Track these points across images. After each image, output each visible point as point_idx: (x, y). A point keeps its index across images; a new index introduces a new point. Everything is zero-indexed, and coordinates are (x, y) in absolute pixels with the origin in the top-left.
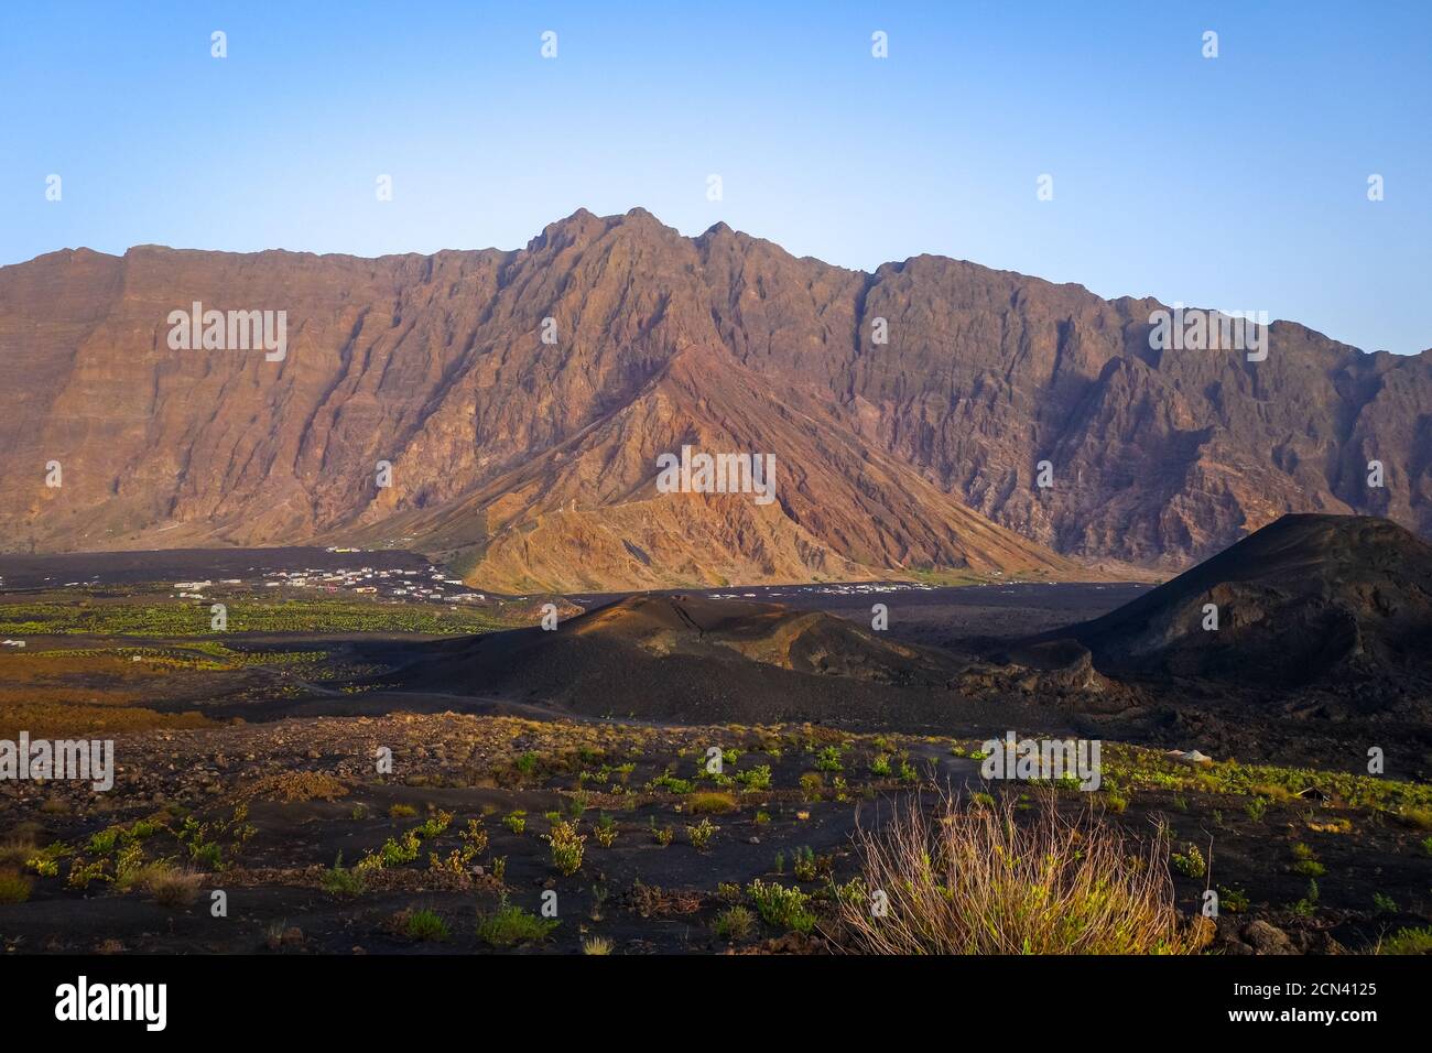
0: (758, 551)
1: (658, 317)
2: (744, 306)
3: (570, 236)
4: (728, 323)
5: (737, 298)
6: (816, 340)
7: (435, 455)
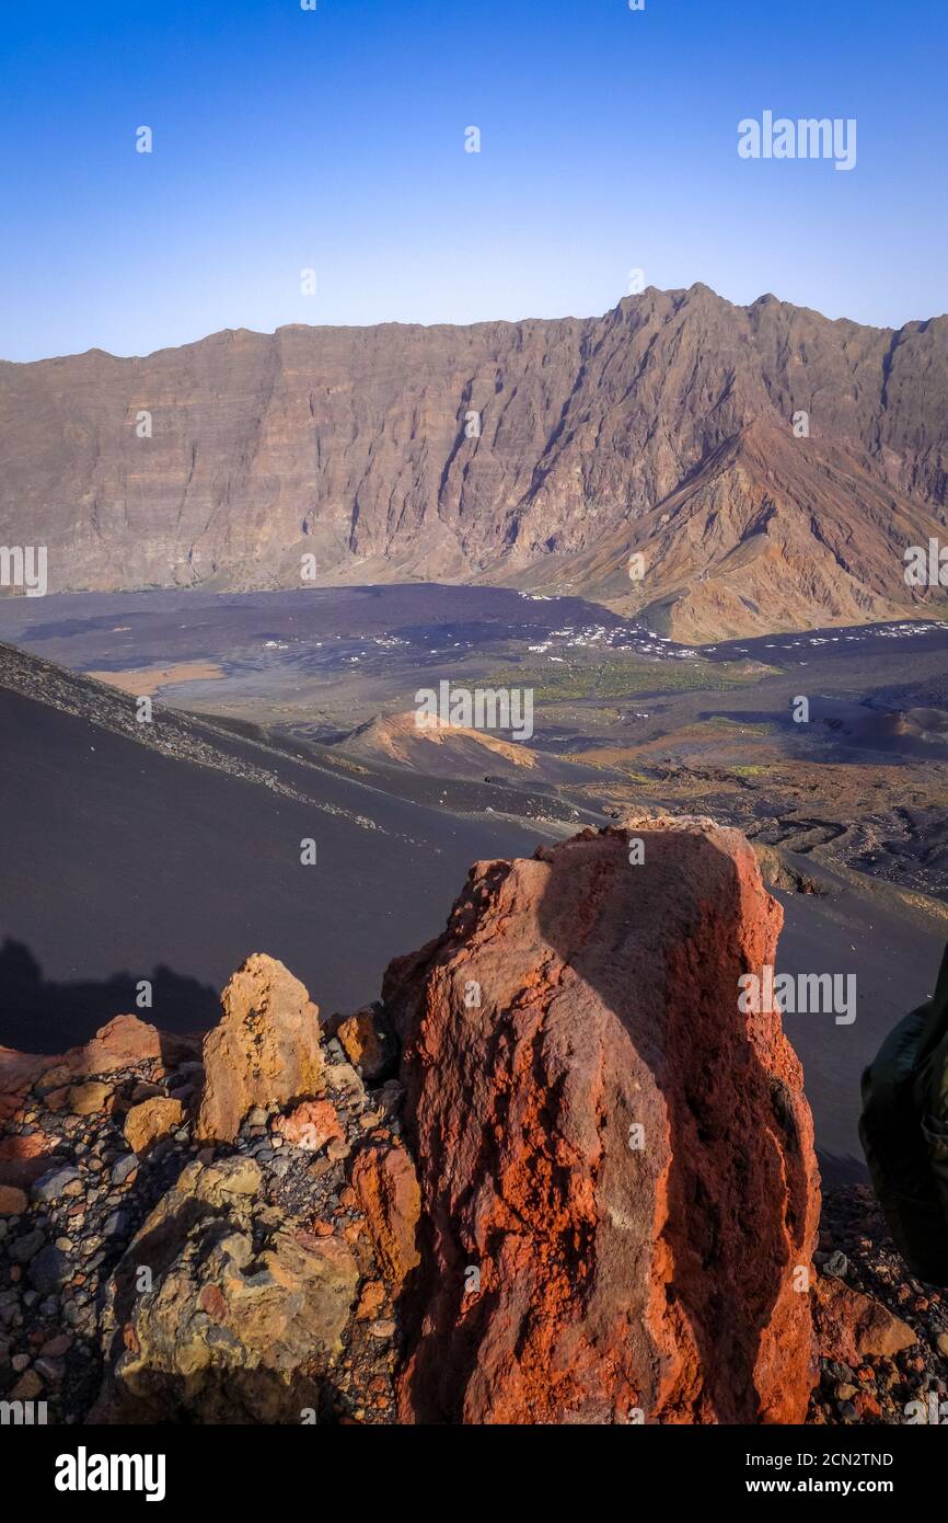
0: (827, 599)
1: (726, 394)
2: (790, 371)
3: (644, 316)
4: (777, 386)
5: (784, 365)
6: (849, 398)
7: (554, 507)
